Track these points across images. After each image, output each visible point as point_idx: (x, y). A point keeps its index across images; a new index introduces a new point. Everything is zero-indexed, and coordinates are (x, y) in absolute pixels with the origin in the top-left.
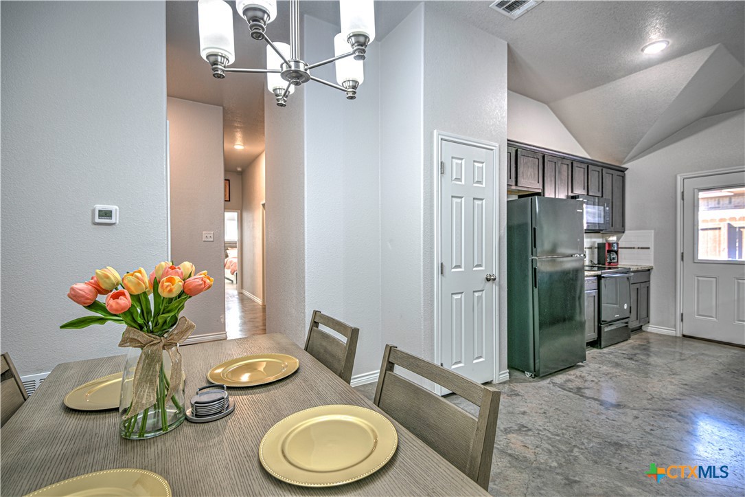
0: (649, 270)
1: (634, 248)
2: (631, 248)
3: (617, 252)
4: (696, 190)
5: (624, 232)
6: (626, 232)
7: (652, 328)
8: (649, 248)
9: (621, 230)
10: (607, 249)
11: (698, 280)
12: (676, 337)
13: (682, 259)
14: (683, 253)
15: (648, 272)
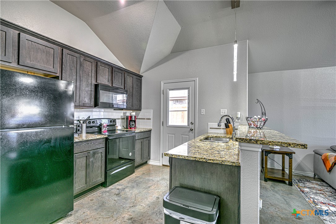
0: (150, 130)
1: (145, 119)
2: (143, 119)
3: (135, 121)
4: (168, 90)
5: (140, 110)
6: (142, 110)
7: (151, 162)
8: (150, 119)
9: (139, 109)
10: (129, 119)
11: (168, 135)
12: (160, 166)
13: (163, 125)
14: (163, 122)
15: (150, 132)
